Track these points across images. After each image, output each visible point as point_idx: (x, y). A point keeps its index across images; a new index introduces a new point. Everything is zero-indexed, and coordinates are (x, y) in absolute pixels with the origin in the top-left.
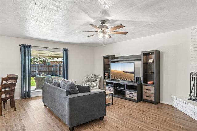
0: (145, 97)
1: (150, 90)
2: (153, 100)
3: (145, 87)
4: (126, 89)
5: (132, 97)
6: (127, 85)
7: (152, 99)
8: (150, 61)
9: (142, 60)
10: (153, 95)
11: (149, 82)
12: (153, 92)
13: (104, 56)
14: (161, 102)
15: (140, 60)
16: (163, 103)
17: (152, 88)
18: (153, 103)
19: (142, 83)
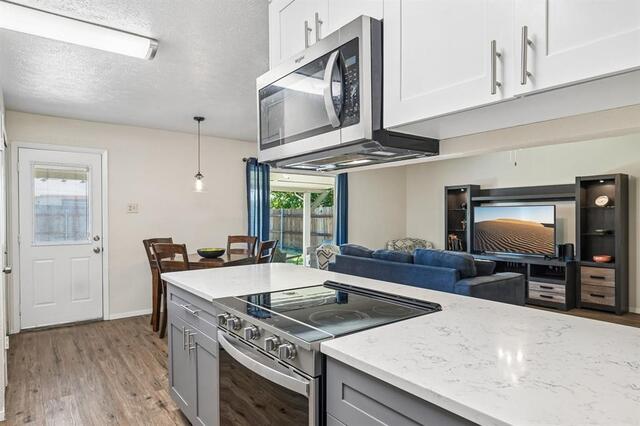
0: (585, 297)
1: (603, 278)
2: (613, 304)
3: (586, 272)
4: (529, 277)
5: (551, 298)
6: (531, 265)
7: (611, 301)
8: (602, 201)
9: (578, 198)
10: (613, 292)
11: (596, 258)
12: (613, 284)
13: (446, 187)
14: (631, 310)
15: (573, 199)
16: (637, 312)
17: (610, 273)
18: (613, 313)
19: (578, 259)
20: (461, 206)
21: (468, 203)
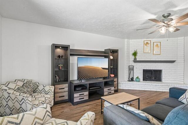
20: (59, 56)
21: (69, 55)
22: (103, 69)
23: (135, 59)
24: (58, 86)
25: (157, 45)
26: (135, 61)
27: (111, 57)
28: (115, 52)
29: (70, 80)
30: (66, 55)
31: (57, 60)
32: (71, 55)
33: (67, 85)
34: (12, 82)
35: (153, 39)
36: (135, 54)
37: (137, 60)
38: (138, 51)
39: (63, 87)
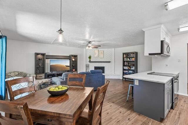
20: (39, 59)
21: (45, 58)
22: (66, 66)
23: (90, 60)
24: (38, 75)
25: (102, 52)
26: (90, 62)
27: (73, 60)
28: (75, 56)
29: (46, 72)
30: (44, 58)
31: (38, 61)
32: (46, 58)
33: (44, 75)
34: (12, 72)
35: (100, 49)
36: (90, 57)
37: (91, 61)
38: (92, 56)
39: (42, 76)
